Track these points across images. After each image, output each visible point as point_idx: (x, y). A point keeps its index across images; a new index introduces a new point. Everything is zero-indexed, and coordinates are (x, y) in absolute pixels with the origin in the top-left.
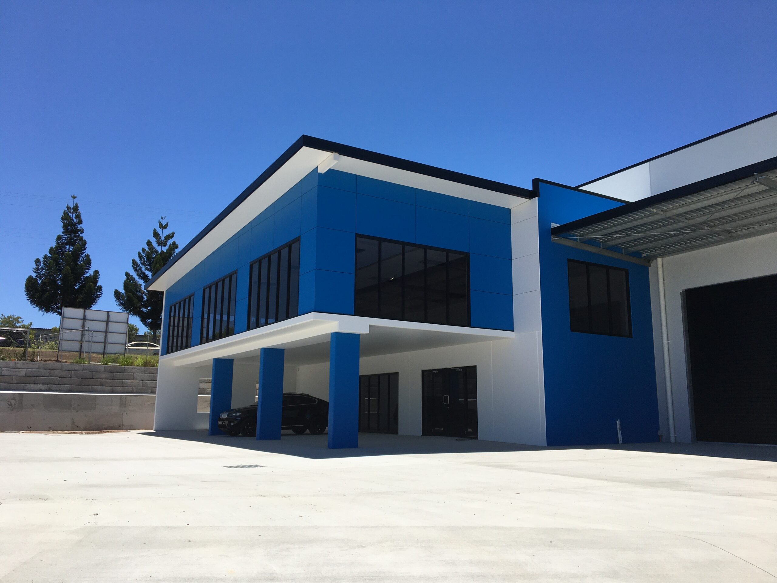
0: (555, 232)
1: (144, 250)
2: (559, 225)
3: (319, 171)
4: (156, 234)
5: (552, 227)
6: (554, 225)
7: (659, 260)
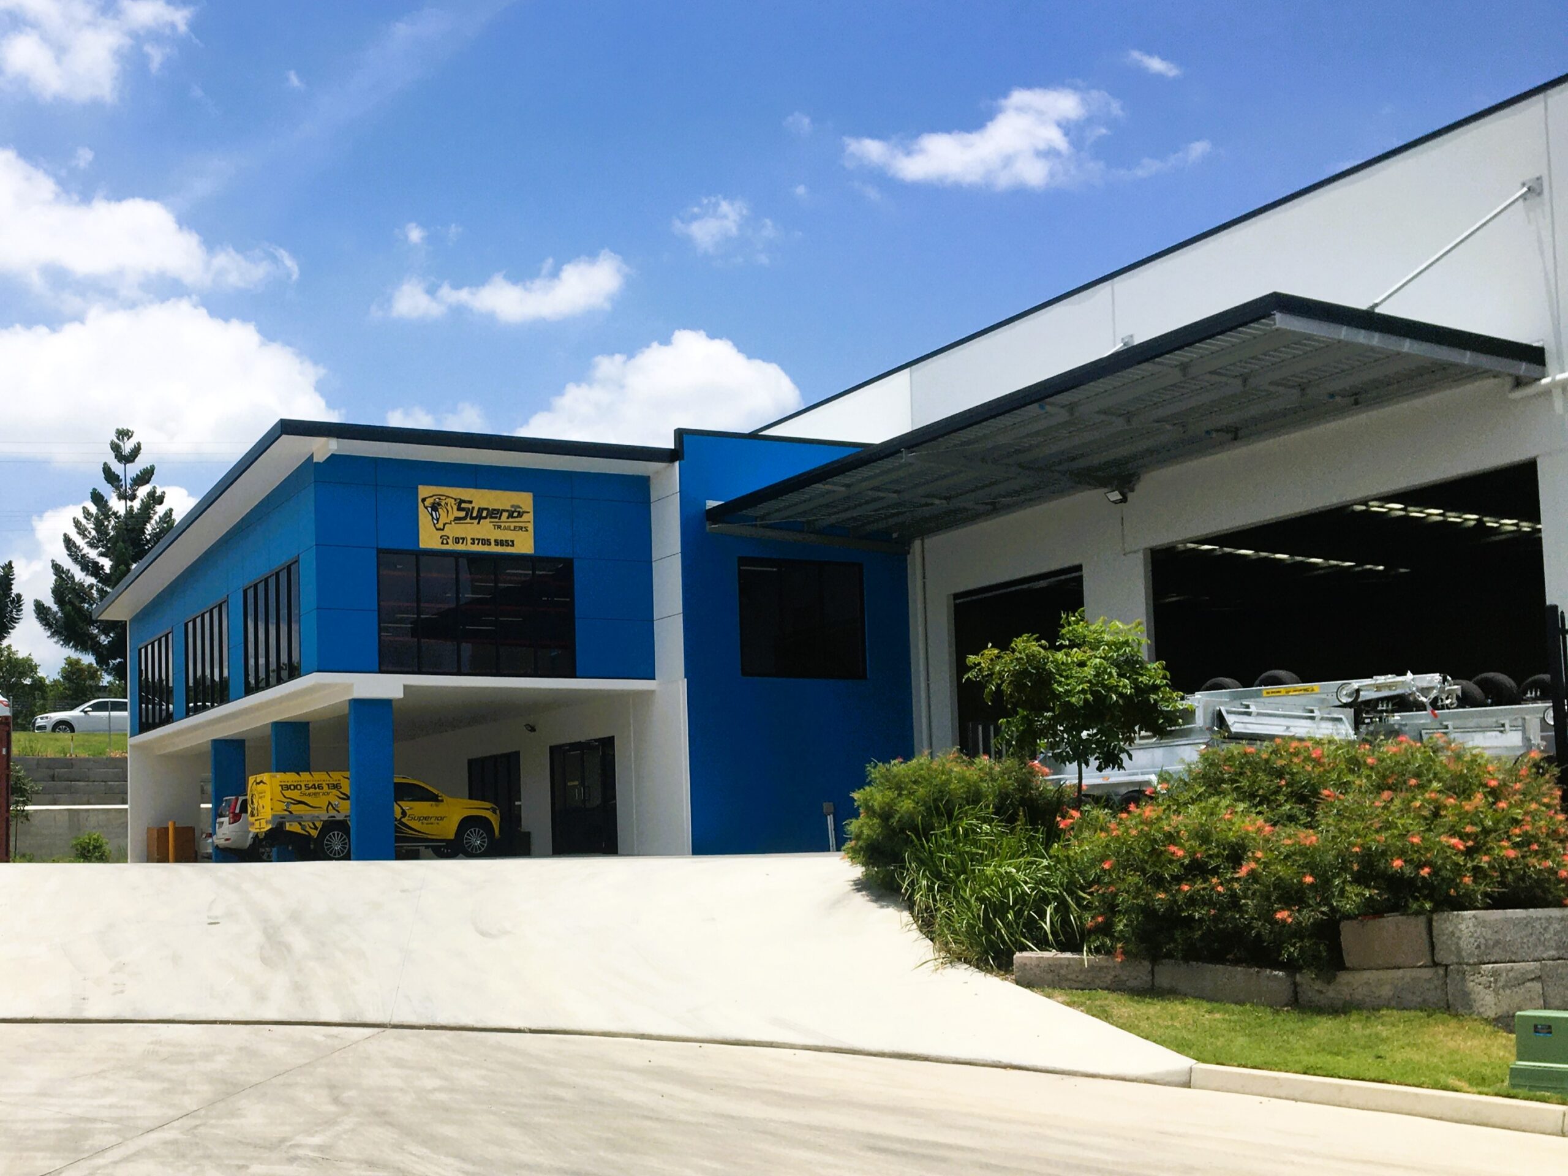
0: (713, 515)
1: (87, 514)
2: (720, 503)
3: (315, 460)
4: (111, 477)
5: (707, 508)
6: (711, 504)
7: (917, 543)
